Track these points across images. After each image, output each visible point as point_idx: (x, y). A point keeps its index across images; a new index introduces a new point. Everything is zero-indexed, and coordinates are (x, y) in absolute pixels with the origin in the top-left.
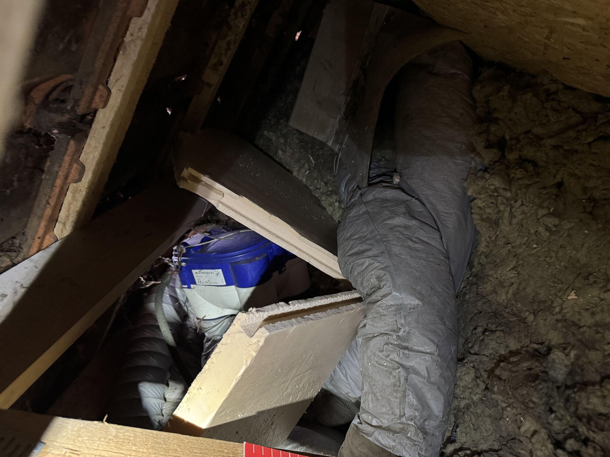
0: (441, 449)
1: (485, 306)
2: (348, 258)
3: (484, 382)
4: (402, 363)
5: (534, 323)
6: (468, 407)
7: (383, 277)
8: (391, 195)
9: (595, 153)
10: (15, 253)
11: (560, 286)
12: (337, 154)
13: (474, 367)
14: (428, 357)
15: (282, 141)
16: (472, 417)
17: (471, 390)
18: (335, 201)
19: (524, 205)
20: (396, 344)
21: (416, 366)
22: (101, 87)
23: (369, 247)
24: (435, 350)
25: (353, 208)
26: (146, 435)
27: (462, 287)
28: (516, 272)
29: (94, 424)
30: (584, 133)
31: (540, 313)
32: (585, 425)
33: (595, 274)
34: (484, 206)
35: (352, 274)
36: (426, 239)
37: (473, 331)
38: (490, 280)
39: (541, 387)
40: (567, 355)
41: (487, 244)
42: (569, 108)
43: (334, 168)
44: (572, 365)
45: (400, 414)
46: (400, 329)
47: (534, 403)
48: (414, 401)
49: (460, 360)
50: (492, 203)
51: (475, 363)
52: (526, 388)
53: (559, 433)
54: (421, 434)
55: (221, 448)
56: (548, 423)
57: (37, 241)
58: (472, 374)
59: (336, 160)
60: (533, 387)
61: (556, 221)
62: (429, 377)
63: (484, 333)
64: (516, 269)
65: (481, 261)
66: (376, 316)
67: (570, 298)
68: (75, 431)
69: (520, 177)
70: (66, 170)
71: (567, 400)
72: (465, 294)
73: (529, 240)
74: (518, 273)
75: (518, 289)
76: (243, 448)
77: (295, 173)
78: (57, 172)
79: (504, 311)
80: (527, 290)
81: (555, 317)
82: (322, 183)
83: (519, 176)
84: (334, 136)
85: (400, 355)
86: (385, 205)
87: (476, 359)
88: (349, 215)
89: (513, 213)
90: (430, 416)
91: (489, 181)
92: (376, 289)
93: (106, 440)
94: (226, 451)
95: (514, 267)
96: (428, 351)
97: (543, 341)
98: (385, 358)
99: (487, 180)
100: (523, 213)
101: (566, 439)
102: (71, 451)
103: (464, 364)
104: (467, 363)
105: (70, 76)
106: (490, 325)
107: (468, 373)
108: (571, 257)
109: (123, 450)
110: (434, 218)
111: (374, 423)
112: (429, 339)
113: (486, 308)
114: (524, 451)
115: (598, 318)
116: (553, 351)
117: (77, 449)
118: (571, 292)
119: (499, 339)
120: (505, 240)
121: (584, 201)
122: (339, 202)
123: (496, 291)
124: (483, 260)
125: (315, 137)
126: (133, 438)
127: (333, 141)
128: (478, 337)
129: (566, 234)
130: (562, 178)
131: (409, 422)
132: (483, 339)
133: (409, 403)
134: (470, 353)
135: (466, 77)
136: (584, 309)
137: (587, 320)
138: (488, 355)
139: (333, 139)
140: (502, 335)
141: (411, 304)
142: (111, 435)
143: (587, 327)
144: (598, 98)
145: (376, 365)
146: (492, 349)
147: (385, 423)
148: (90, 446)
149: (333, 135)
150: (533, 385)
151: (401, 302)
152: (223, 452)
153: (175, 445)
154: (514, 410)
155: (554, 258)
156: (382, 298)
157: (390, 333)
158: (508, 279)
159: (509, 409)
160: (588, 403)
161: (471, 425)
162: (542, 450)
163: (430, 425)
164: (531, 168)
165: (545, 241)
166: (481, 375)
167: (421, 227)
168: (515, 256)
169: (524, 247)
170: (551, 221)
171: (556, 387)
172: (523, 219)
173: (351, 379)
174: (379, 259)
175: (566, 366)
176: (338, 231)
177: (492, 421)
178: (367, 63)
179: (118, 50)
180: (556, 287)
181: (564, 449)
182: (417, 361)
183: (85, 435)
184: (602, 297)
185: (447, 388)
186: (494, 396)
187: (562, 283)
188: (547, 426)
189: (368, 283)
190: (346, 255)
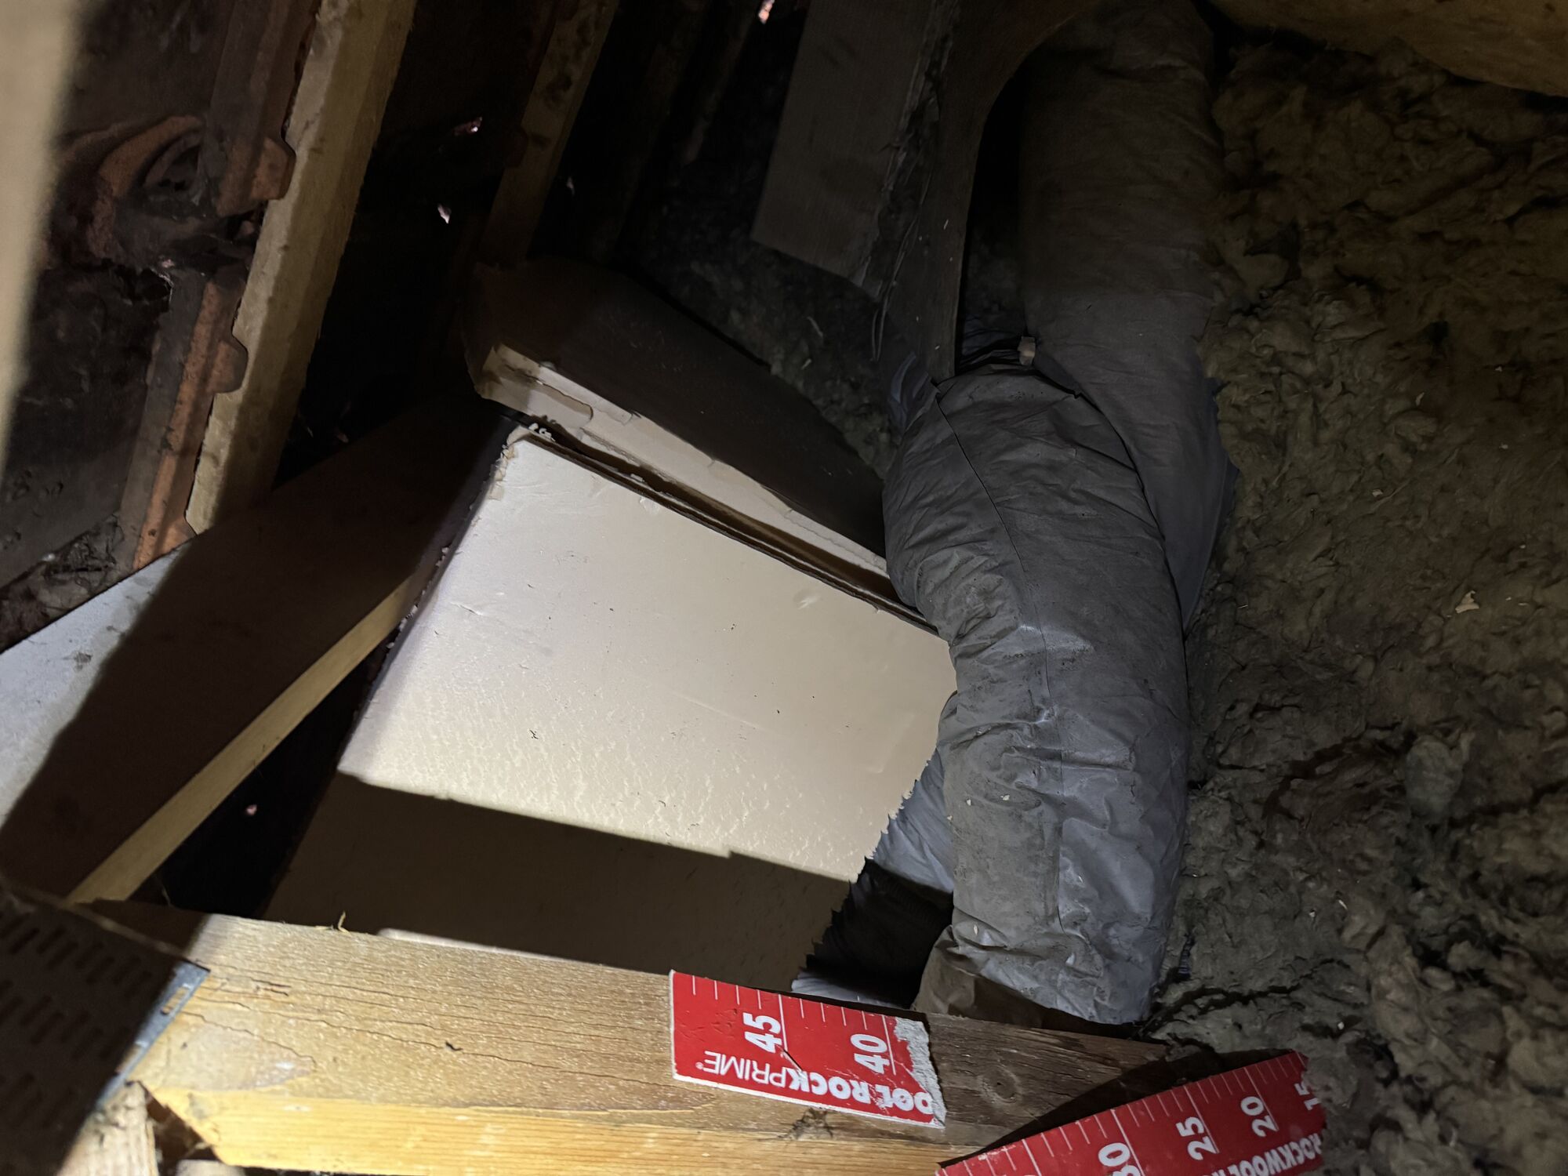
0: (1152, 995)
1: (1253, 651)
2: (910, 552)
3: (1255, 833)
4: (1047, 792)
5: (1374, 682)
6: (1216, 896)
7: (995, 589)
8: (1013, 393)
9: (1523, 243)
10: (97, 572)
11: (1439, 585)
12: (879, 306)
13: (1229, 799)
14: (1107, 775)
15: (738, 285)
16: (1228, 916)
17: (1223, 854)
18: (878, 429)
19: (1350, 392)
20: (1031, 749)
21: (1081, 798)
22: (269, 144)
23: (960, 520)
24: (1127, 758)
25: (918, 433)
26: (438, 956)
27: (1199, 611)
28: (1331, 563)
29: (318, 933)
30: (1496, 194)
31: (1389, 654)
32: (1494, 907)
33: (1523, 547)
34: (1246, 401)
35: (921, 589)
36: (1102, 494)
37: (1226, 714)
38: (1267, 588)
39: (1384, 821)
40: (1453, 747)
41: (1259, 500)
42: (1460, 132)
43: (873, 344)
44: (1463, 770)
45: (1046, 913)
46: (1039, 710)
47: (1369, 860)
48: (1079, 881)
49: (1195, 786)
50: (1266, 392)
51: (1234, 792)
52: (1350, 826)
53: (1435, 935)
54: (1098, 959)
55: (617, 985)
56: (1408, 913)
57: (149, 541)
58: (1225, 815)
59: (878, 323)
60: (1365, 822)
61: (1428, 426)
62: (1115, 822)
63: (1251, 715)
64: (1330, 555)
65: (1245, 544)
66: (979, 684)
67: (1460, 610)
68: (274, 947)
69: (1336, 323)
70: (203, 361)
71: (1454, 854)
72: (1206, 627)
73: (1363, 480)
74: (1337, 564)
75: (1336, 603)
76: (668, 985)
77: (776, 369)
78: (182, 366)
79: (1301, 658)
80: (1358, 603)
81: (1424, 661)
82: (846, 386)
83: (1331, 320)
84: (870, 258)
85: (1040, 773)
86: (998, 417)
87: (1235, 780)
88: (910, 451)
89: (1320, 415)
90: (1121, 915)
91: (1258, 337)
92: (979, 621)
93: (348, 966)
94: (628, 991)
95: (1325, 551)
96: (1109, 760)
97: (1396, 721)
98: (1005, 784)
99: (1252, 336)
100: (1348, 412)
101: (1449, 944)
102: (269, 987)
103: (1206, 793)
104: (1212, 790)
105: (191, 121)
106: (1266, 696)
107: (1215, 814)
108: (1466, 513)
109: (387, 986)
110: (1123, 442)
111: (986, 941)
112: (1112, 732)
113: (1257, 657)
114: (1352, 988)
115: (1527, 650)
116: (1420, 739)
117: (283, 983)
118: (1463, 596)
119: (1289, 728)
120: (1304, 486)
121: (1500, 369)
122: (889, 431)
123: (1281, 612)
124: (1250, 539)
125: (820, 265)
126: (408, 962)
127: (867, 274)
128: (1238, 728)
129: (1453, 457)
130: (1441, 315)
131: (1068, 931)
132: (1250, 731)
133: (1067, 885)
134: (1220, 766)
135: (1198, 75)
136: (1494, 634)
137: (1503, 657)
138: (1264, 767)
139: (865, 269)
140: (1297, 715)
141: (1064, 650)
142: (356, 955)
143: (1502, 674)
144: (1534, 101)
145: (985, 802)
146: (1274, 751)
147: (1012, 937)
148: (310, 977)
149: (867, 258)
150: (1365, 817)
151: (1041, 645)
152: (621, 993)
153: (507, 978)
154: (1325, 887)
155: (1424, 519)
156: (994, 640)
157: (1016, 721)
158: (1311, 581)
159: (1311, 885)
160: (1500, 852)
161: (1226, 936)
162: (1390, 974)
163: (1122, 937)
164: (1363, 297)
165: (1403, 479)
166: (1246, 817)
167: (1089, 465)
168: (1329, 522)
169: (1351, 498)
170: (1416, 428)
171: (1427, 826)
172: (1349, 429)
173: (933, 853)
174: (985, 547)
175: (1451, 774)
176: (884, 492)
177: (1275, 927)
178: (945, 62)
179: (303, 48)
180: (1429, 588)
181: (1444, 967)
182: (1084, 786)
183: (298, 954)
184: (1539, 600)
185: (1163, 848)
186: (1275, 858)
187: (1444, 578)
188: (1407, 919)
189: (958, 608)
190: (906, 546)
